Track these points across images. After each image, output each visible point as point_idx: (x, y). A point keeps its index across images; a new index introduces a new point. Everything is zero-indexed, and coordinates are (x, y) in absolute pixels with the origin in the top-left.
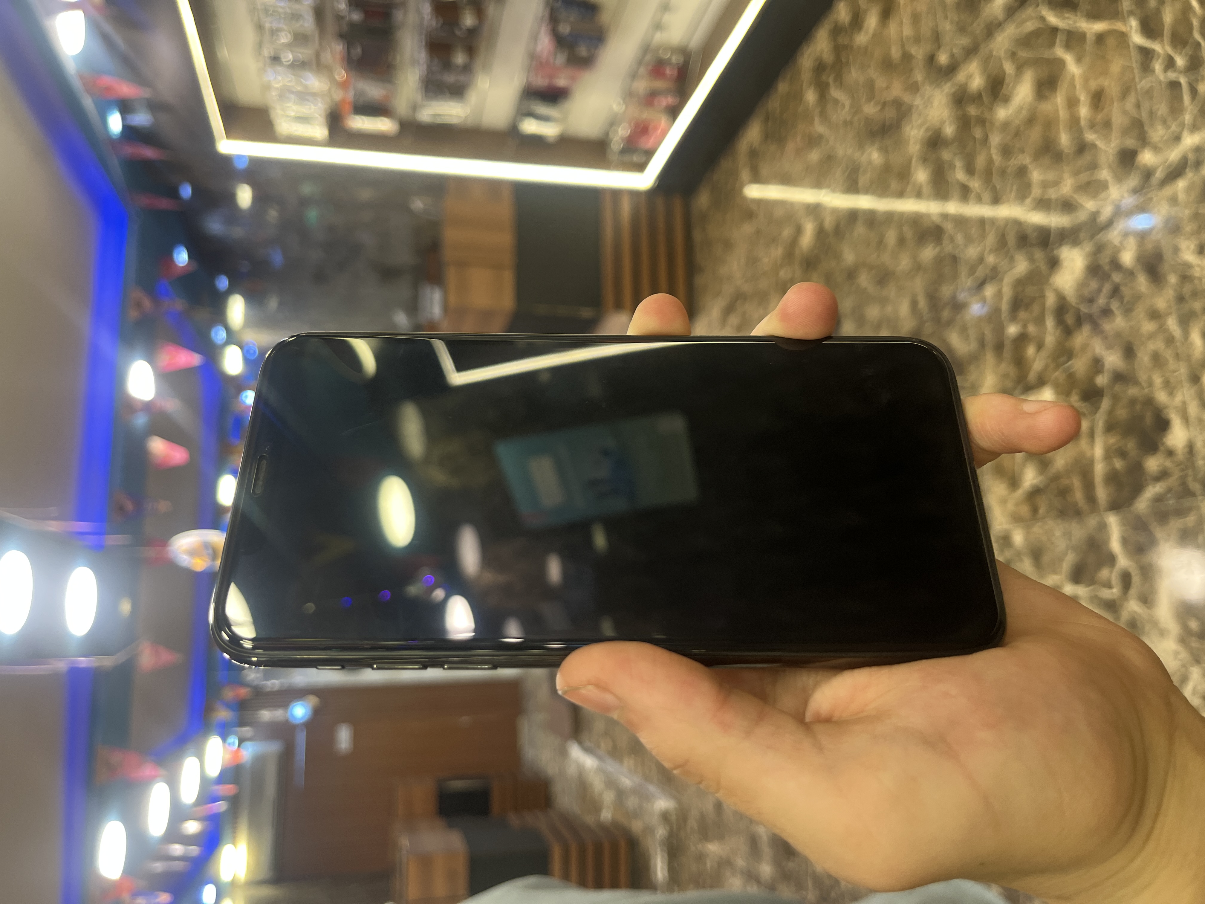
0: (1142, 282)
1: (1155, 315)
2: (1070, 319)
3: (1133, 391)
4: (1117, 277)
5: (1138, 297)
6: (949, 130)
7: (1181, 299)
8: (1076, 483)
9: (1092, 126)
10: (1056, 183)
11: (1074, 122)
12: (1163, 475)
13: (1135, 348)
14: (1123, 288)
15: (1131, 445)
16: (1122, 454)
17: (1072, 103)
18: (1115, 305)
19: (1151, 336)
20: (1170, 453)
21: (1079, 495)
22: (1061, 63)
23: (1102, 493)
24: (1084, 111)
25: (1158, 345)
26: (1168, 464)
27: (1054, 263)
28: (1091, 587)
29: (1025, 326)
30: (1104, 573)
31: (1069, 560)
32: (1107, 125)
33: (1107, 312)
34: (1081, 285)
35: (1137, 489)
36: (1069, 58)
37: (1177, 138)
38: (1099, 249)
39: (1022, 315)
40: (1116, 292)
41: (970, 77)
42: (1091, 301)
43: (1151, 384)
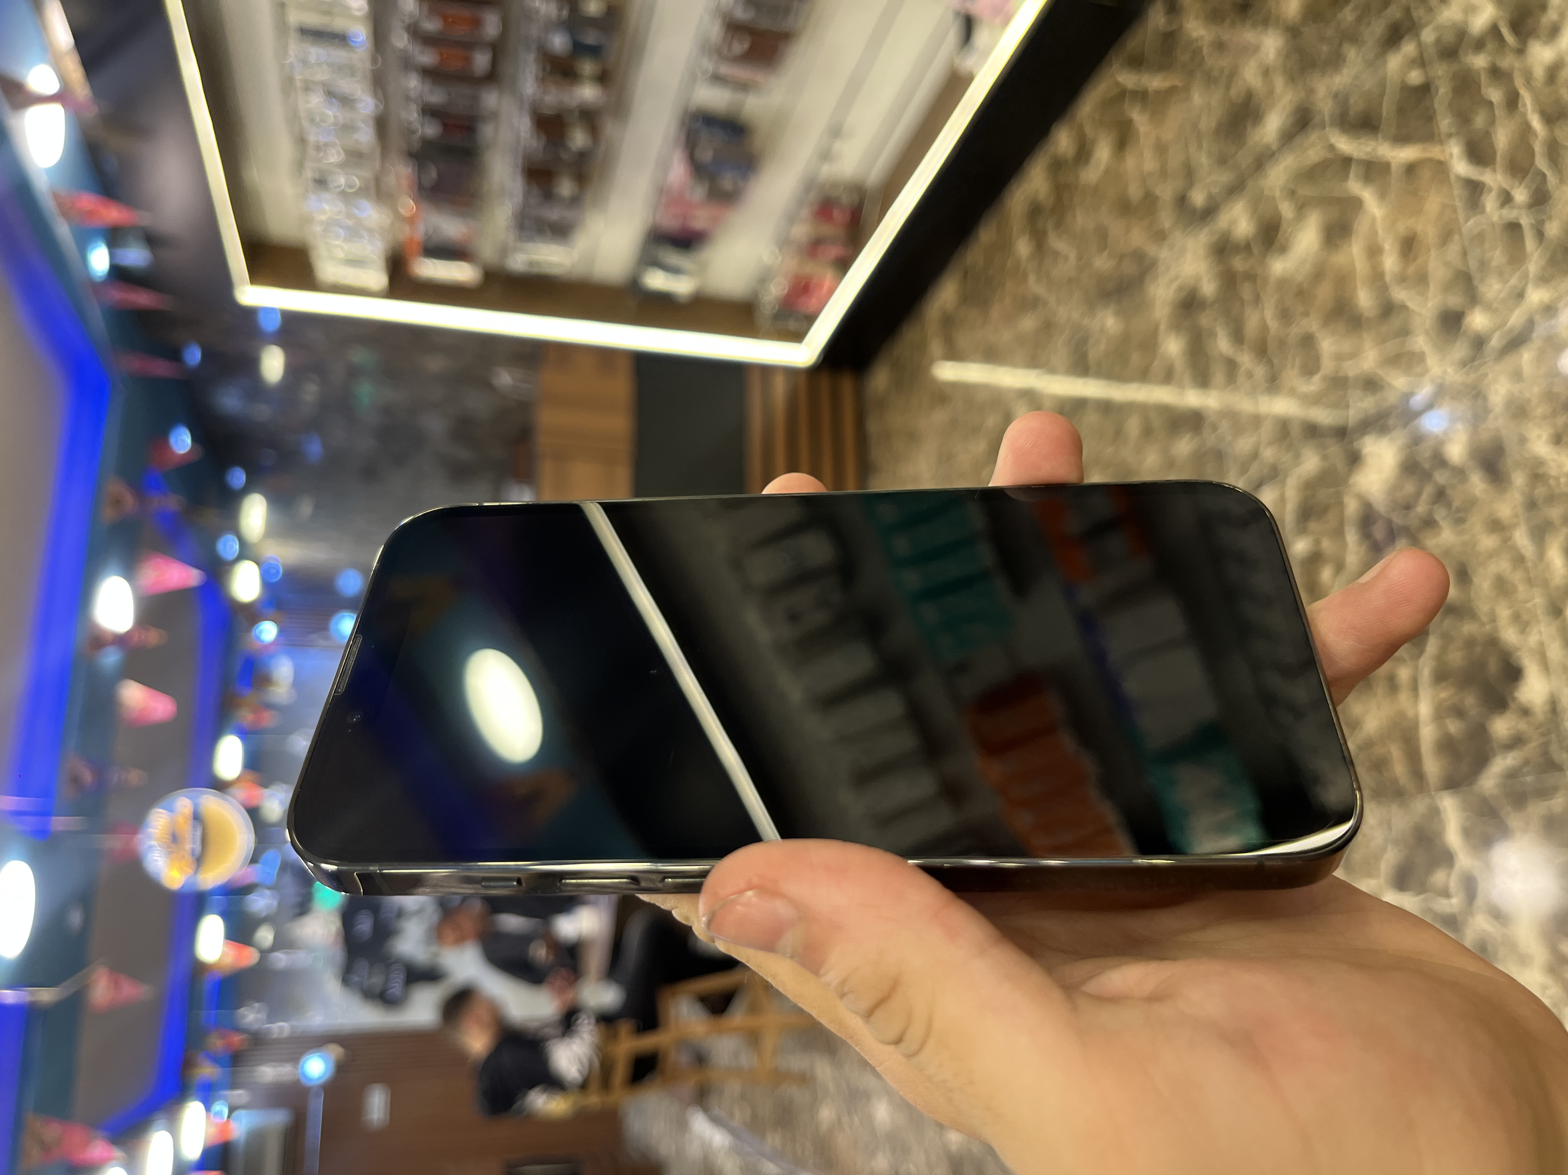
0: (1477, 483)
1: (1496, 526)
2: (1379, 532)
3: (1468, 628)
4: (1441, 477)
5: (1471, 503)
6: (1209, 288)
7: (1531, 505)
8: (1396, 752)
9: (1402, 279)
10: (1354, 355)
11: (1377, 277)
12: (1516, 742)
13: (1469, 571)
14: (1449, 492)
15: (1470, 701)
16: (1459, 712)
17: (1374, 251)
18: (1440, 514)
19: (1492, 555)
20: (1525, 712)
21: (1399, 769)
22: (1356, 204)
23: (1432, 766)
24: (1390, 262)
25: (1503, 565)
26: (1522, 726)
27: (1355, 459)
28: (1422, 896)
29: (1317, 542)
30: (1439, 877)
31: (1390, 859)
32: (1422, 280)
33: (1429, 523)
34: (1394, 488)
35: (1481, 761)
36: (1368, 196)
37: (1520, 295)
38: (1417, 440)
39: (1313, 525)
40: (1441, 496)
41: (1233, 222)
42: (1408, 507)
43: (1493, 619)
